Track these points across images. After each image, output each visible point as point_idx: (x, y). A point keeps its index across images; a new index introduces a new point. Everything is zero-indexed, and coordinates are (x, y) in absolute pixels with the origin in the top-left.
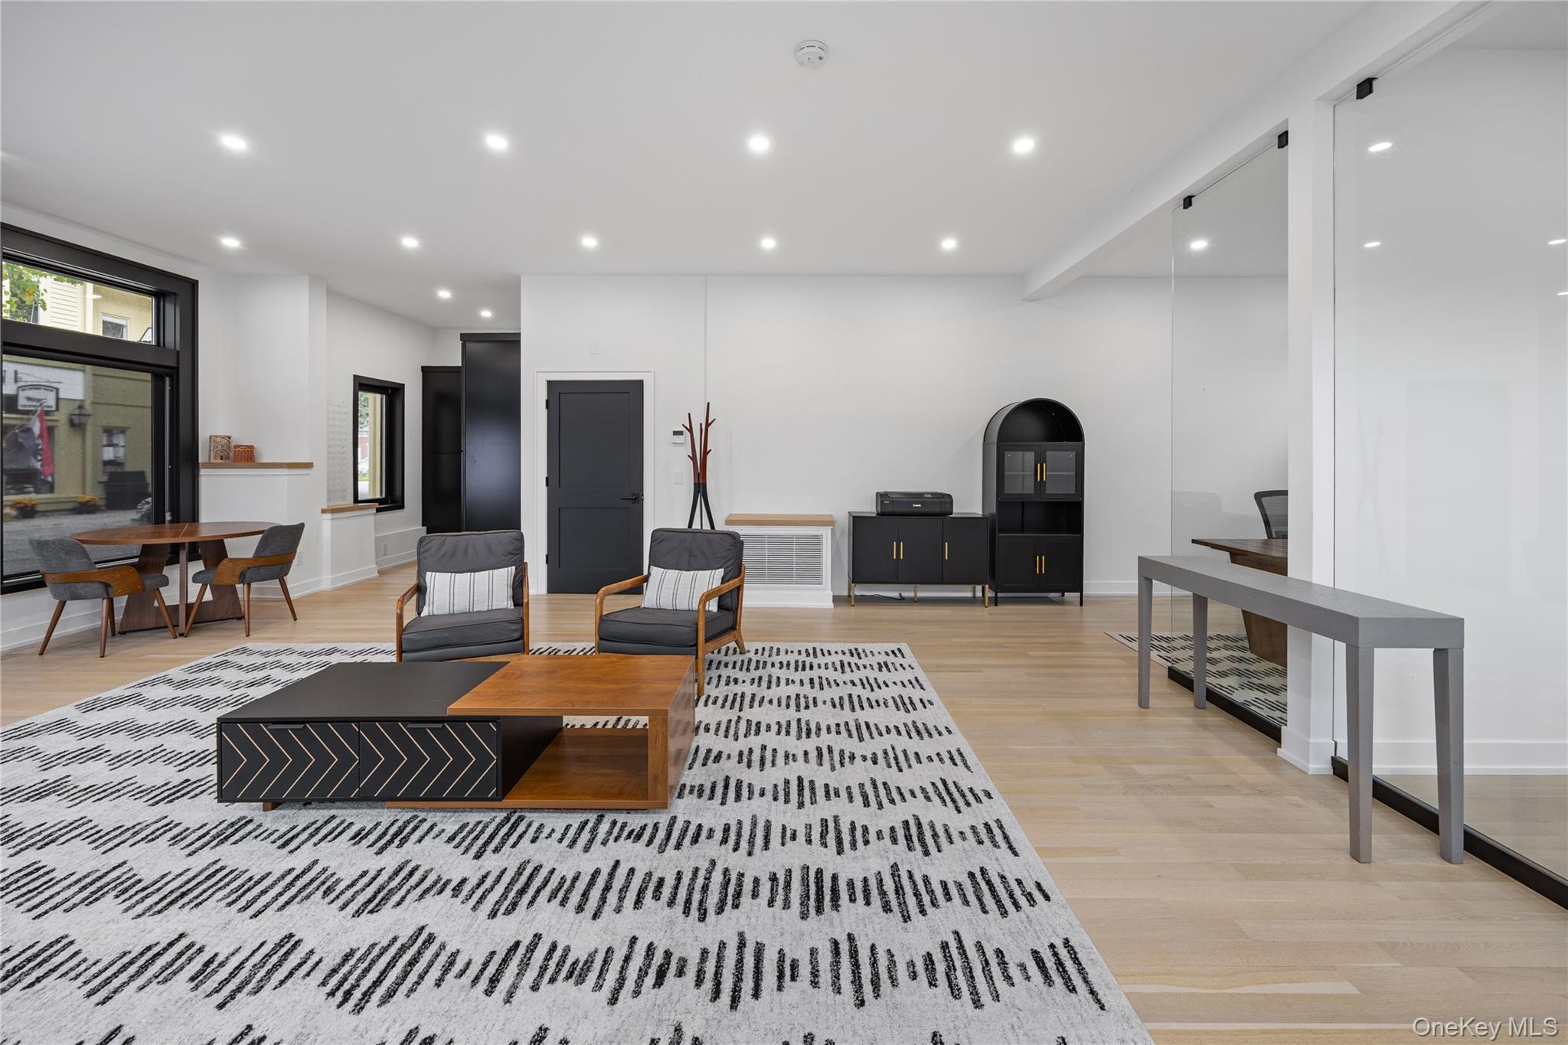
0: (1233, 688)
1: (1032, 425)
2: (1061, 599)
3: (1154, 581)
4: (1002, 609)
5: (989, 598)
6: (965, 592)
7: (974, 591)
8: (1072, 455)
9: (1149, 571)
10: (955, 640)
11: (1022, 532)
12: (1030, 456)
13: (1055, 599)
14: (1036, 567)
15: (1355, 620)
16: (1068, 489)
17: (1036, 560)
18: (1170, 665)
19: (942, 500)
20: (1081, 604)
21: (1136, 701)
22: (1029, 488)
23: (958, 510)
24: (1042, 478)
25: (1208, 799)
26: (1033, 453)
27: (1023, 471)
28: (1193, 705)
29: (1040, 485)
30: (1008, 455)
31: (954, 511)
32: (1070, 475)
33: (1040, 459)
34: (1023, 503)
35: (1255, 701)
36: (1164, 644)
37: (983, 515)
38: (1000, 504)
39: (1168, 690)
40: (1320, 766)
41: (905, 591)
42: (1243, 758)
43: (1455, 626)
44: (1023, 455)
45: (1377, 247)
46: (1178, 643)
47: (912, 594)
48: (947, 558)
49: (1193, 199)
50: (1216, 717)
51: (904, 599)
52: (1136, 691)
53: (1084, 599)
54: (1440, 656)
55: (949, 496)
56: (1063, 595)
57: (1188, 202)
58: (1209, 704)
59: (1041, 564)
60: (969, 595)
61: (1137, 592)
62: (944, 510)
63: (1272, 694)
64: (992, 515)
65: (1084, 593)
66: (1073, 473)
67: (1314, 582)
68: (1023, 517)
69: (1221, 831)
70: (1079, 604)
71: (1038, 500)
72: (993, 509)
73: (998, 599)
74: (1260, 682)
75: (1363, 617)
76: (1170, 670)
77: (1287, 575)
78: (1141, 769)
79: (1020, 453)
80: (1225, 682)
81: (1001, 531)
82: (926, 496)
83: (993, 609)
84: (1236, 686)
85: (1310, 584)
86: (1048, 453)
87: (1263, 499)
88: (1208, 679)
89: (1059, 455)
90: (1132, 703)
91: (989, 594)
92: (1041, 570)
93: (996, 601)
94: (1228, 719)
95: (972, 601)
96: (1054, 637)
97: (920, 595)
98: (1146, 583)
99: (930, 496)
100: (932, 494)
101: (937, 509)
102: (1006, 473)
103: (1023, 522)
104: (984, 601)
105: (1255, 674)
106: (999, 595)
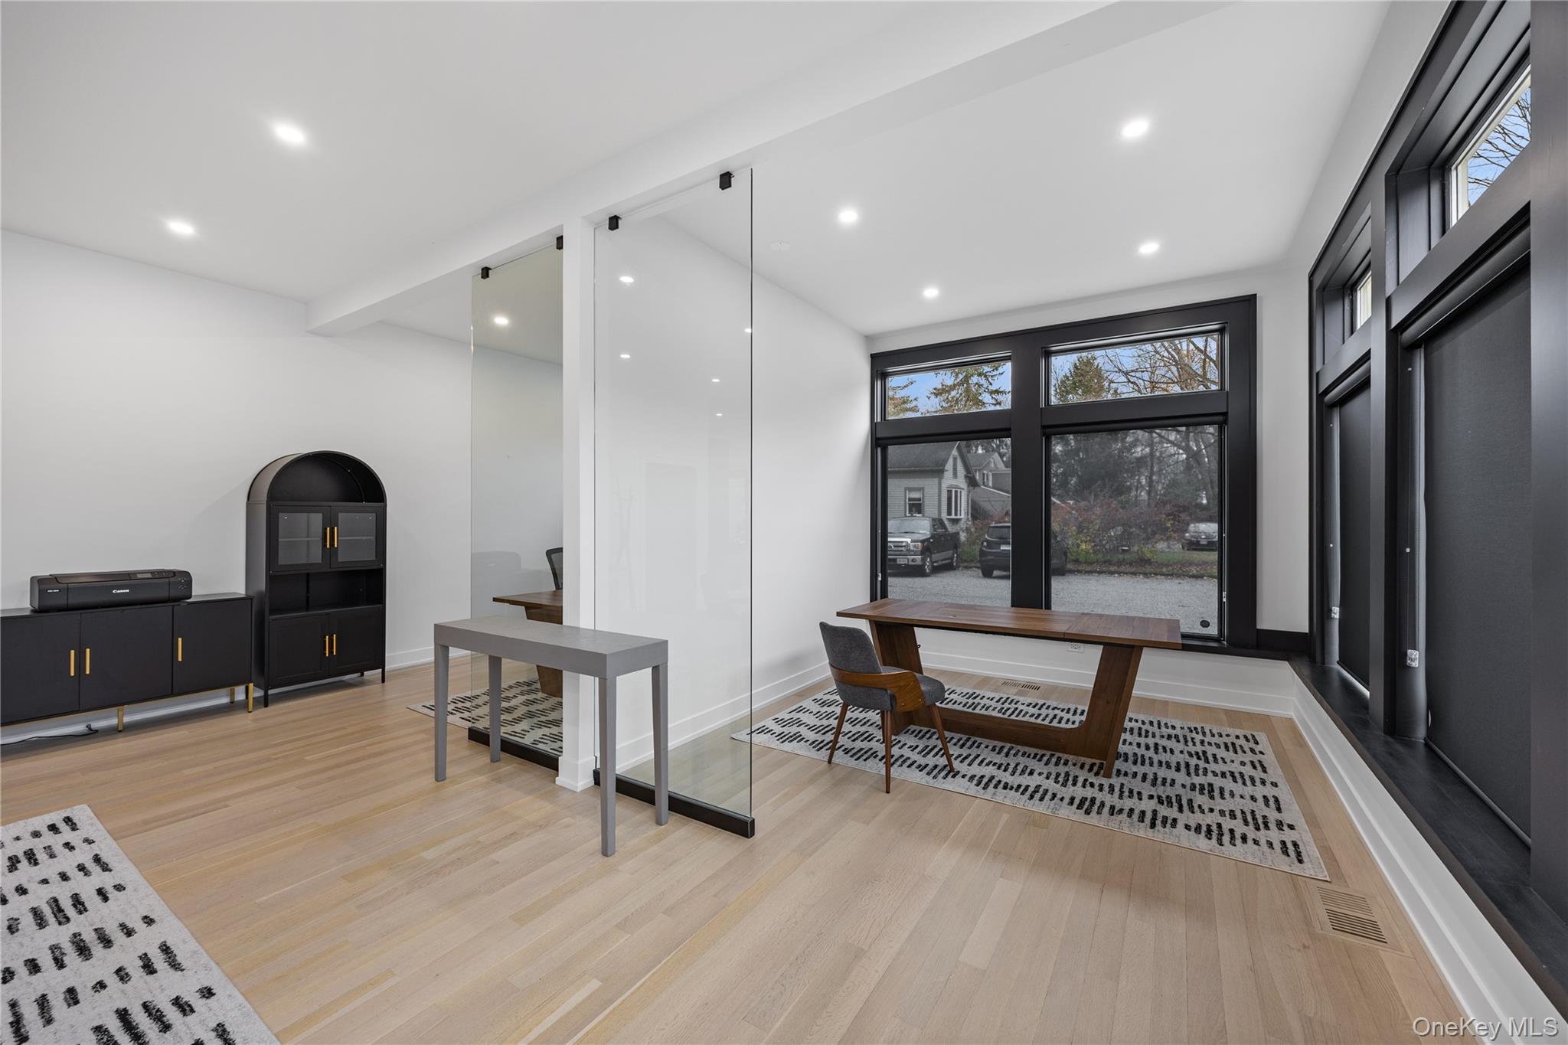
0: (525, 731)
1: (322, 482)
2: (360, 679)
3: (450, 648)
4: (273, 708)
5: (254, 698)
6: (221, 699)
7: (232, 694)
8: (372, 517)
9: (445, 637)
10: (187, 772)
11: (307, 609)
12: (317, 519)
13: (351, 682)
14: (325, 650)
15: (603, 657)
16: (368, 556)
17: (325, 641)
18: (470, 724)
19: (172, 580)
20: (383, 681)
21: (433, 775)
22: (316, 556)
23: (200, 591)
24: (332, 544)
25: (494, 856)
26: (321, 514)
27: (308, 537)
28: (489, 760)
29: (330, 553)
30: (284, 518)
31: (193, 594)
32: (370, 540)
33: (330, 522)
34: (308, 575)
35: (542, 738)
36: (468, 704)
37: (246, 594)
38: (271, 579)
39: (467, 753)
40: (585, 781)
41: (98, 719)
42: (530, 797)
43: (663, 646)
44: (308, 517)
45: (627, 359)
46: (479, 701)
47: (114, 721)
48: (180, 659)
49: (490, 271)
50: (510, 765)
51: (97, 731)
52: (433, 764)
53: (386, 674)
54: (656, 670)
55: (187, 575)
56: (362, 675)
57: (485, 272)
58: (504, 755)
59: (331, 645)
60: (225, 700)
61: (433, 658)
62: (174, 593)
63: (555, 727)
64: (260, 594)
65: (387, 668)
66: (373, 538)
67: (581, 626)
68: (308, 592)
69: (503, 886)
70: (381, 682)
71: (329, 570)
72: (262, 585)
73: (269, 698)
74: (547, 718)
75: (611, 652)
76: (471, 730)
77: (561, 623)
78: (428, 855)
79: (305, 515)
80: (518, 728)
81: (273, 611)
82: (139, 576)
83: (262, 712)
84: (527, 728)
85: (578, 629)
86: (340, 515)
87: (553, 556)
88: (503, 729)
89: (353, 519)
90: (430, 778)
91: (256, 693)
92: (331, 652)
93: (265, 702)
94: (521, 764)
95: (232, 707)
96: (344, 728)
97: (127, 719)
98: (442, 650)
99: (150, 576)
100: (152, 572)
101: (163, 594)
102: (280, 540)
103: (308, 597)
104: (247, 704)
105: (543, 712)
106: (271, 692)
